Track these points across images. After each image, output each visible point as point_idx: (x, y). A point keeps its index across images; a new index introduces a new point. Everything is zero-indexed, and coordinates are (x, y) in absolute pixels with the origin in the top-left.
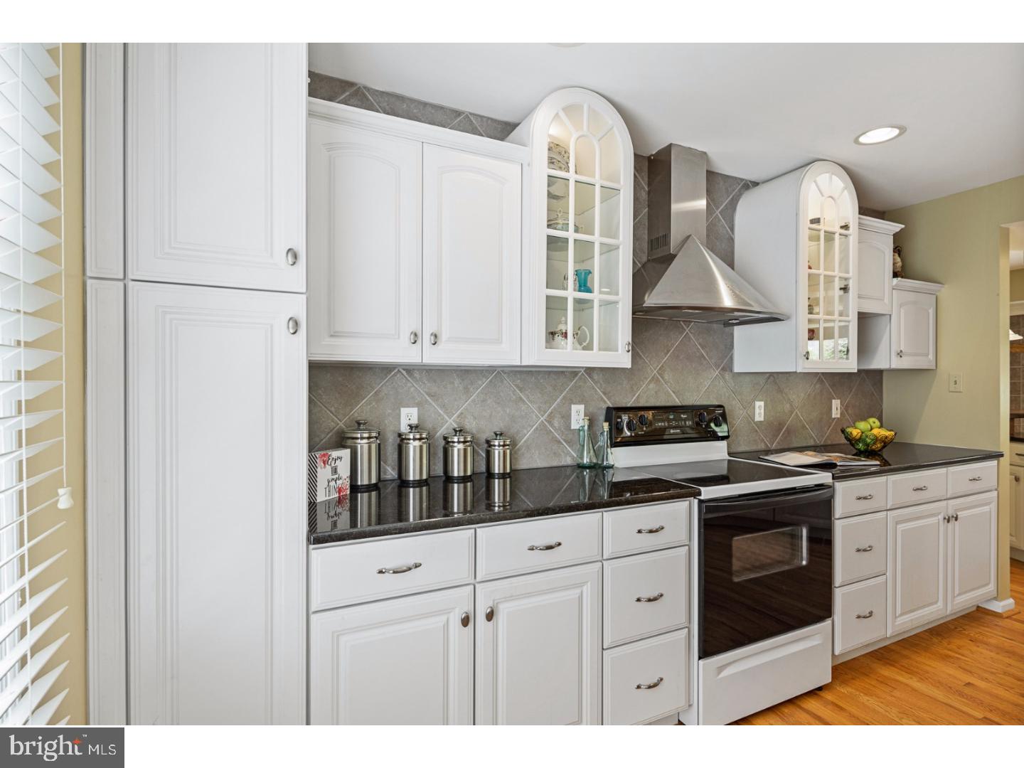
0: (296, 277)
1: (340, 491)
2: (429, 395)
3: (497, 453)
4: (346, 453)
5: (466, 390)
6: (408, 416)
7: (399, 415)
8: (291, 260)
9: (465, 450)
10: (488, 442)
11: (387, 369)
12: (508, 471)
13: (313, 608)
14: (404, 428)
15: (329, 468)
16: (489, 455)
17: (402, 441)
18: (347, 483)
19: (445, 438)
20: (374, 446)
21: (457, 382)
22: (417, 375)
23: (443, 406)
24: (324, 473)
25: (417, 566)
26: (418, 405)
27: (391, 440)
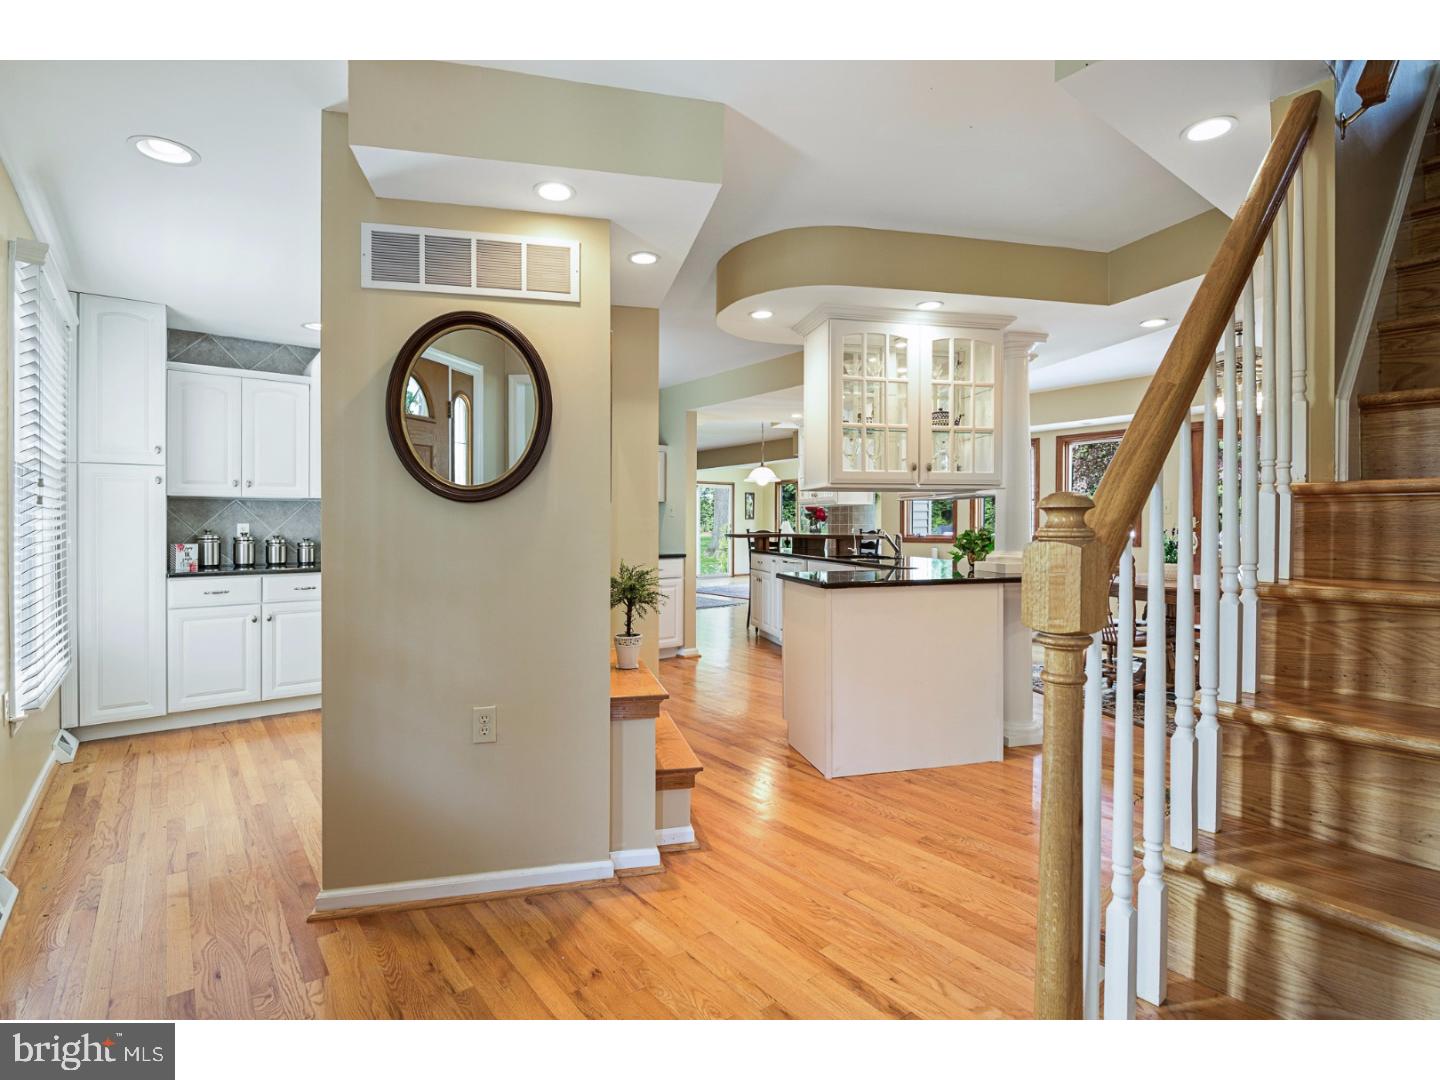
0: (161, 459)
1: (191, 566)
2: (258, 516)
3: (304, 552)
4: (195, 547)
5: (285, 513)
6: (243, 527)
7: (236, 528)
8: (157, 450)
9: (280, 548)
10: (299, 544)
11: (228, 501)
12: (312, 560)
13: (170, 606)
14: (239, 535)
15: (183, 553)
16: (299, 551)
17: (236, 541)
18: (196, 563)
19: (267, 541)
20: (216, 545)
21: (278, 509)
22: (249, 504)
23: (268, 523)
24: (179, 556)
25: (226, 592)
26: (250, 522)
27: (230, 542)
